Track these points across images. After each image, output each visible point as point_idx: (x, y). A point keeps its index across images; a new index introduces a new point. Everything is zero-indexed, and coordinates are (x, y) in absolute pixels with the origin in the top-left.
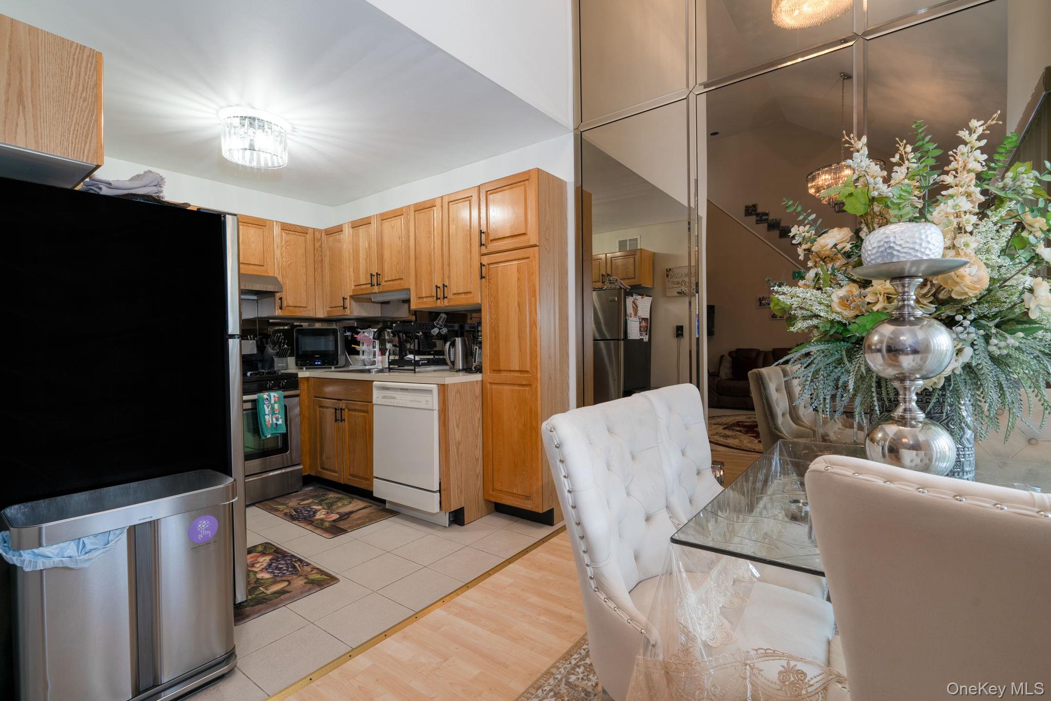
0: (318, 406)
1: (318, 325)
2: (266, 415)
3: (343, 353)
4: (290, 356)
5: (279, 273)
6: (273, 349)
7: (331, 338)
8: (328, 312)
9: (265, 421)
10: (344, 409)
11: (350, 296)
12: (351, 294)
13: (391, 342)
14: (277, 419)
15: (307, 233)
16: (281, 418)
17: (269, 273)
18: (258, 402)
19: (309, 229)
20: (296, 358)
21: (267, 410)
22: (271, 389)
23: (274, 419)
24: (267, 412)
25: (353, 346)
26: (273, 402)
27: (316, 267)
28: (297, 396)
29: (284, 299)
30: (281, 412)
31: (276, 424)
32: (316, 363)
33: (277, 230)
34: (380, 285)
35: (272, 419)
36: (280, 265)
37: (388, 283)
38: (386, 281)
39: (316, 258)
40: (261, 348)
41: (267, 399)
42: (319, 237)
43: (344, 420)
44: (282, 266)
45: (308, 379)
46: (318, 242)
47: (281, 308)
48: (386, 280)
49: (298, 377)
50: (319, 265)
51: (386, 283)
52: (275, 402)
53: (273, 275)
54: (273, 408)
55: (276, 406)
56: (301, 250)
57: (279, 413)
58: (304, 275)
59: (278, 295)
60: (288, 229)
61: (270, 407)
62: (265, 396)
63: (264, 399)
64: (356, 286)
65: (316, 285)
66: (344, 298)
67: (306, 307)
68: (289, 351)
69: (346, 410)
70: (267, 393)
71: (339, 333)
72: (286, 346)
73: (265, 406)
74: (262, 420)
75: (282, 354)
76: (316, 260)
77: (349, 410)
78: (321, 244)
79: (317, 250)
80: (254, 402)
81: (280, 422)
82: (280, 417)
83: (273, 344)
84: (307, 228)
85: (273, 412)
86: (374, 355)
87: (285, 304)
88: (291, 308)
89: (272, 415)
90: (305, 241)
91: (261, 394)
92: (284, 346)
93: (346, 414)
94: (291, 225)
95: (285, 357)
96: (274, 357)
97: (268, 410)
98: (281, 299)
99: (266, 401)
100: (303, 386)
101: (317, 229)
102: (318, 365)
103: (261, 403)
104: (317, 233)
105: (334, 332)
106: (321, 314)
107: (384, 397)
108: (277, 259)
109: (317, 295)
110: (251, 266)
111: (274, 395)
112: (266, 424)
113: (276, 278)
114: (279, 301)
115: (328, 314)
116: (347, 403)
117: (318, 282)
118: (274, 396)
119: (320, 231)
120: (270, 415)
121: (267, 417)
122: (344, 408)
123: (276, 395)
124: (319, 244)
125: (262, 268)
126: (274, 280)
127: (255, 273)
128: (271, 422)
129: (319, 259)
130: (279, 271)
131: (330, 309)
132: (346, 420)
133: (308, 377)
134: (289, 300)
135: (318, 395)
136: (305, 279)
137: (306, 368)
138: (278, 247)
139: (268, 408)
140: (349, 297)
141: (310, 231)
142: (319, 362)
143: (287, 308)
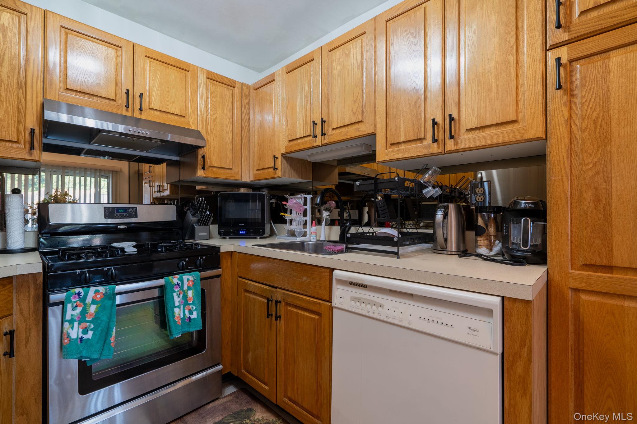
0: (243, 290)
1: (242, 191)
2: (176, 307)
3: (269, 222)
4: (212, 223)
5: (203, 128)
6: (194, 215)
7: (258, 205)
8: (255, 175)
9: (174, 316)
10: (280, 302)
11: (283, 155)
12: (284, 151)
13: (329, 210)
14: (191, 312)
15: (234, 87)
16: (196, 310)
17: (191, 126)
18: (165, 289)
19: (237, 83)
20: (219, 226)
21: (177, 302)
22: (184, 270)
23: (187, 312)
24: (177, 304)
25: (281, 214)
26: (185, 288)
27: (243, 125)
28: (219, 276)
29: (207, 158)
30: (196, 302)
31: (189, 318)
32: (241, 232)
33: (202, 78)
34: (325, 134)
35: (184, 312)
36: (205, 118)
37: (338, 131)
38: (333, 129)
39: (243, 115)
40: (181, 214)
41: (178, 284)
42: (247, 93)
43: (280, 317)
44: (206, 120)
45: (231, 253)
46: (246, 98)
47: (203, 168)
48: (335, 126)
49: (219, 252)
50: (246, 123)
51: (333, 132)
52: (189, 288)
53: (195, 129)
54: (185, 297)
55: (190, 294)
56: (228, 105)
57: (193, 304)
58: (231, 132)
59: (201, 152)
60: (214, 78)
61: (181, 295)
62: (175, 280)
63: (173, 285)
64: (290, 141)
65: (243, 146)
66: (274, 156)
67: (231, 169)
68: (212, 219)
69: (283, 304)
70: (178, 276)
71: (266, 199)
72: (208, 213)
73: (175, 294)
74: (170, 315)
75: (203, 222)
76: (243, 118)
77: (287, 304)
78: (249, 101)
79: (245, 107)
80: (161, 287)
81: (194, 315)
82: (194, 308)
83: (194, 210)
84: (235, 82)
85: (185, 302)
86: (305, 224)
87: (208, 163)
88: (214, 169)
89: (184, 307)
90: (233, 96)
91: (170, 278)
92: (206, 212)
93: (282, 308)
94: (217, 74)
95: (207, 225)
96: (194, 224)
97: (179, 299)
98: (204, 157)
99: (177, 288)
100: (226, 263)
101: (245, 84)
102: (242, 234)
103: (168, 290)
104: (245, 88)
105: (262, 197)
106: (247, 178)
107: (354, 299)
108: (201, 111)
109: (243, 157)
110: (169, 116)
111: (188, 278)
112: (174, 321)
113: (198, 132)
114: (202, 160)
115: (254, 177)
116: (284, 294)
117: (245, 142)
118: (188, 280)
119: (249, 87)
120: (182, 306)
121: (177, 310)
122: (279, 299)
123: (191, 278)
124: (247, 101)
125: (183, 119)
126: (197, 134)
127: (174, 124)
128: (182, 317)
129: (246, 117)
130: (203, 125)
131: (258, 172)
132: (283, 317)
133: (232, 252)
134: (213, 159)
135: (242, 276)
136: (231, 137)
137: (230, 238)
138: (202, 97)
139: (178, 297)
140: (280, 156)
141: (238, 85)
142: (243, 231)
143: (210, 169)
